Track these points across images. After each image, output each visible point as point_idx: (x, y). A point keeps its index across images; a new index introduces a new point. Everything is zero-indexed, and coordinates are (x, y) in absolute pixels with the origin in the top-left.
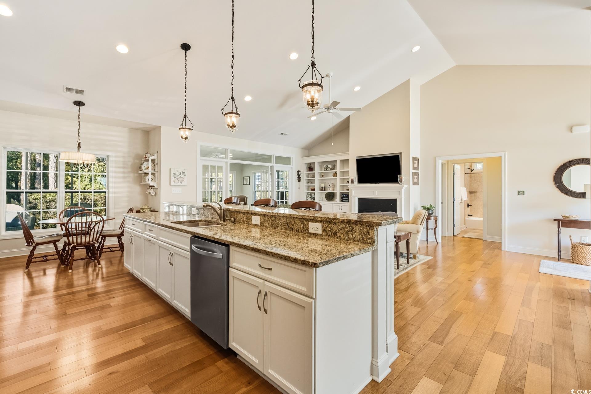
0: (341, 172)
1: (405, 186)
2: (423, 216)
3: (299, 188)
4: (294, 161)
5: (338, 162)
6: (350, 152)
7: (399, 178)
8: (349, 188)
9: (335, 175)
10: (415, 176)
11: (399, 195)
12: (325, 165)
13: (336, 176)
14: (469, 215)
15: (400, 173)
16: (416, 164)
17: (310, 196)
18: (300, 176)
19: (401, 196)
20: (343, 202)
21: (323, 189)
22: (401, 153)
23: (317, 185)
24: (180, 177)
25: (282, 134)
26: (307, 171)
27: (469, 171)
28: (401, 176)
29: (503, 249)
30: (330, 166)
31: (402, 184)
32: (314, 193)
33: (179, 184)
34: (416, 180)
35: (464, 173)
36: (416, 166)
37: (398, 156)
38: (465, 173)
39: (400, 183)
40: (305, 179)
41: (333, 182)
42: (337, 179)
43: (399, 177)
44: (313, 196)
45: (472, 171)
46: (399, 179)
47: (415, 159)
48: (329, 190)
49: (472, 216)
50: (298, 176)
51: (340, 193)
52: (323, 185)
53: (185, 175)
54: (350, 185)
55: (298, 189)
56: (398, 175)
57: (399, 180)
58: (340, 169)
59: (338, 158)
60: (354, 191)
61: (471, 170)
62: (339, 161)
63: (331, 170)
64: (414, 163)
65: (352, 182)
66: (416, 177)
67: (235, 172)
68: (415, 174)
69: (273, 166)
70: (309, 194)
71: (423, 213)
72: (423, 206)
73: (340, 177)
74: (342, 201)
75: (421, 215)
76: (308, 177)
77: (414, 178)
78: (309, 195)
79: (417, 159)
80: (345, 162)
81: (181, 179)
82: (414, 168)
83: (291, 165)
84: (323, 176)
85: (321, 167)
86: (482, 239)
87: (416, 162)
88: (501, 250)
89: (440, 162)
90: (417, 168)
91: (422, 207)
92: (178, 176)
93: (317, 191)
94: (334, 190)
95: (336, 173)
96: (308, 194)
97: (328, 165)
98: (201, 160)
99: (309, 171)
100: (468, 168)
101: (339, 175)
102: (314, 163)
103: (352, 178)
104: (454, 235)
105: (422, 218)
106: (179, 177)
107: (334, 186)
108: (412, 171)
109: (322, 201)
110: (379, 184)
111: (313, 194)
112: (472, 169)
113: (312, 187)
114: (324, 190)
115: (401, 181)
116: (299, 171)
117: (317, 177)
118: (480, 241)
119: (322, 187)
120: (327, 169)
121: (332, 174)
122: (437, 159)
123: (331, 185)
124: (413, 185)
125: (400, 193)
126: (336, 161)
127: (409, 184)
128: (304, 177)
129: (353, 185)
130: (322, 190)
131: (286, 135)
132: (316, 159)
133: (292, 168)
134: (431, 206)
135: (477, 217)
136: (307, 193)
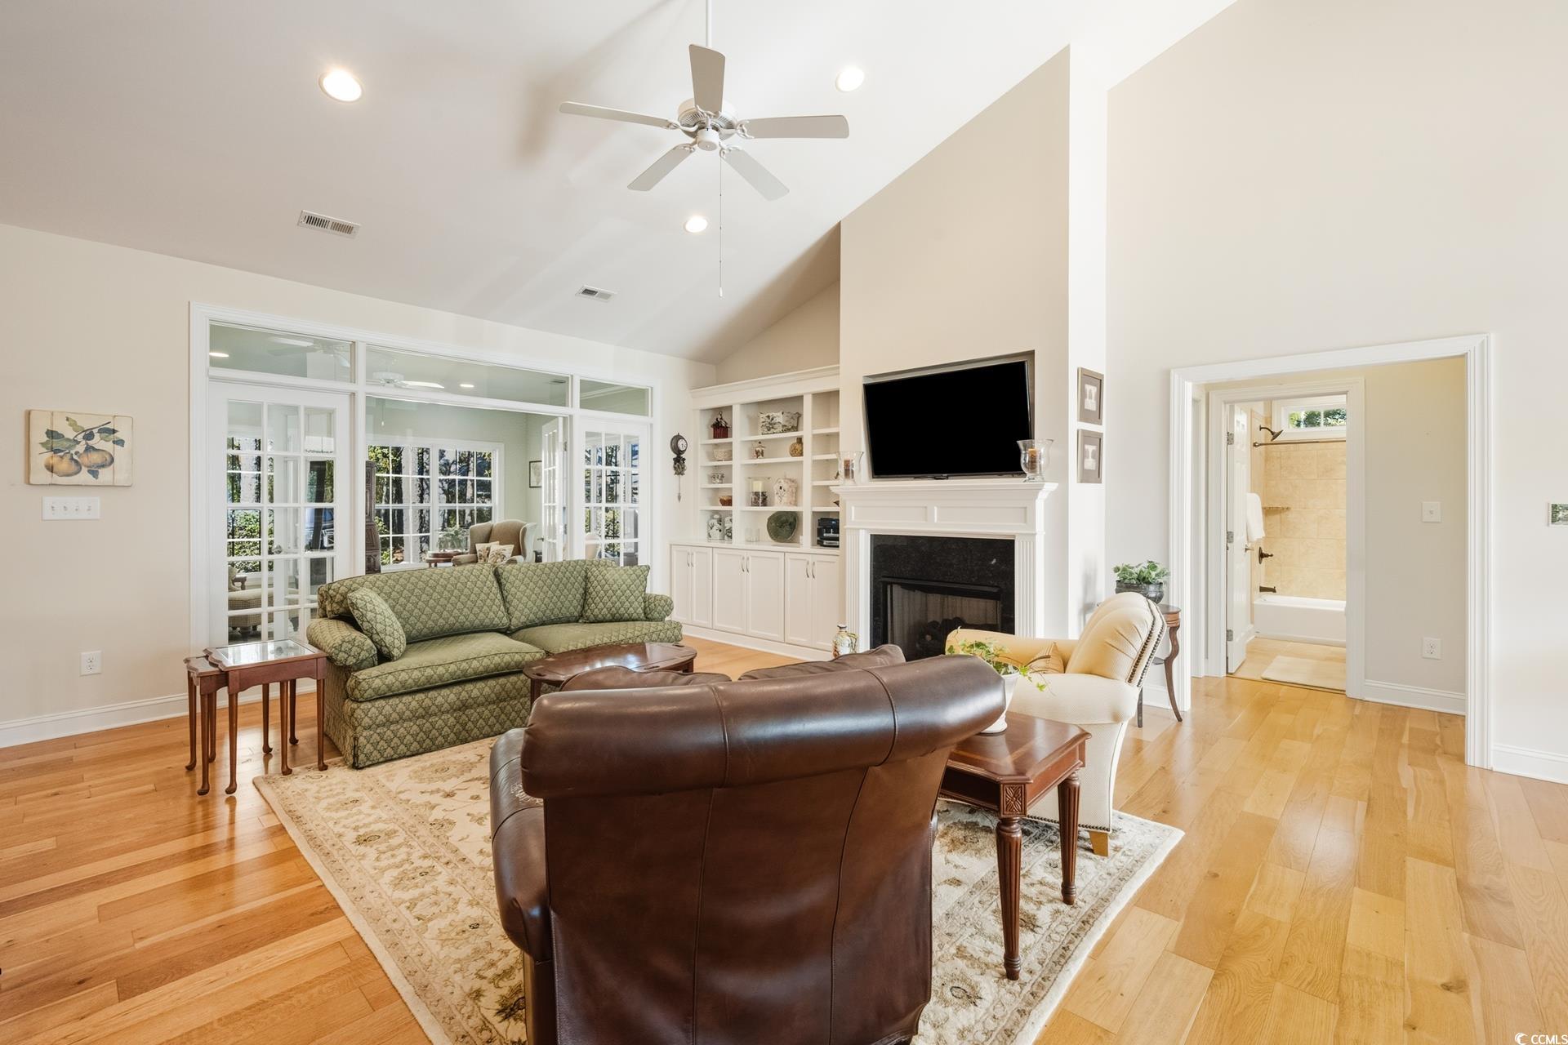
0: (815, 436)
1: (1050, 487)
2: (1145, 636)
3: (679, 498)
4: (657, 402)
5: (808, 403)
6: (842, 364)
7: (1023, 452)
8: (838, 495)
9: (797, 449)
10: (1087, 447)
11: (1025, 522)
12: (764, 416)
13: (801, 455)
14: (1262, 589)
15: (1027, 433)
16: (1090, 398)
17: (717, 526)
18: (683, 456)
19: (1033, 527)
20: (823, 546)
21: (761, 499)
22: (1032, 353)
23: (739, 488)
24: (89, 449)
25: (588, 292)
26: (710, 438)
27: (1264, 437)
28: (1032, 447)
29: (1473, 758)
30: (780, 418)
31: (1038, 478)
32: (730, 513)
33: (84, 477)
34: (1090, 464)
35: (1250, 445)
36: (1091, 404)
37: (1022, 364)
38: (1255, 445)
39: (1029, 475)
40: (701, 467)
41: (791, 474)
42: (802, 462)
43: (1025, 450)
44: (727, 526)
45: (1275, 435)
46: (1025, 459)
47: (1089, 378)
48: (780, 505)
49: (1273, 590)
50: (675, 456)
51: (814, 513)
52: (758, 487)
53: (120, 442)
54: (841, 486)
55: (677, 499)
56: (1020, 443)
57: (1022, 461)
58: (814, 428)
59: (806, 386)
60: (853, 508)
61: (1273, 433)
62: (810, 396)
63: (783, 432)
64: (1083, 395)
65: (848, 472)
66: (1091, 448)
67: (502, 445)
68: (1086, 438)
69: (571, 416)
70: (717, 516)
71: (1144, 622)
72: (1121, 567)
73: (813, 455)
74: (820, 543)
75: (1134, 629)
76: (712, 457)
77: (1083, 455)
78: (715, 522)
79: (1098, 381)
80: (829, 399)
81: (95, 458)
82: (1085, 415)
83: (647, 415)
84: (759, 454)
85: (753, 421)
86: (1342, 692)
87: (1092, 389)
88: (1461, 758)
89: (1186, 392)
90: (1097, 417)
91: (1117, 570)
92: (78, 443)
93: (739, 506)
94: (796, 505)
95: (800, 440)
96: (712, 518)
97: (775, 415)
98: (213, 379)
99: (715, 437)
100: (1261, 428)
101: (810, 450)
102: (730, 408)
103: (848, 457)
104: (1227, 673)
105: (1139, 645)
106: (81, 448)
107: (796, 489)
108: (1075, 425)
109: (758, 541)
110: (947, 478)
111: (727, 519)
112: (1276, 430)
113: (724, 495)
114: (764, 503)
115: (1033, 464)
116: (678, 438)
117: (741, 458)
118: (1337, 702)
119: (757, 494)
120: (770, 426)
121: (787, 447)
122: (1175, 377)
123: (785, 486)
124: (1081, 482)
125: (1026, 514)
126: (800, 398)
127: (1062, 477)
128: (696, 459)
129: (849, 482)
130: (755, 503)
131: (606, 296)
132: (737, 395)
133: (651, 425)
134: (1153, 567)
135: (1291, 595)
136: (709, 514)
